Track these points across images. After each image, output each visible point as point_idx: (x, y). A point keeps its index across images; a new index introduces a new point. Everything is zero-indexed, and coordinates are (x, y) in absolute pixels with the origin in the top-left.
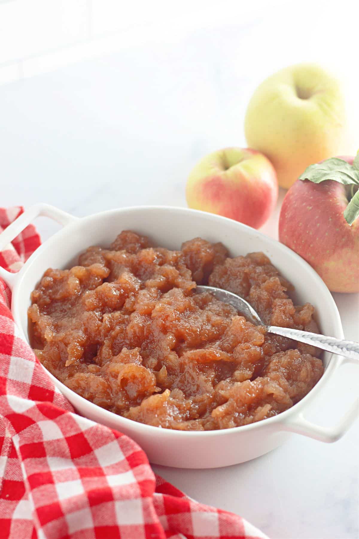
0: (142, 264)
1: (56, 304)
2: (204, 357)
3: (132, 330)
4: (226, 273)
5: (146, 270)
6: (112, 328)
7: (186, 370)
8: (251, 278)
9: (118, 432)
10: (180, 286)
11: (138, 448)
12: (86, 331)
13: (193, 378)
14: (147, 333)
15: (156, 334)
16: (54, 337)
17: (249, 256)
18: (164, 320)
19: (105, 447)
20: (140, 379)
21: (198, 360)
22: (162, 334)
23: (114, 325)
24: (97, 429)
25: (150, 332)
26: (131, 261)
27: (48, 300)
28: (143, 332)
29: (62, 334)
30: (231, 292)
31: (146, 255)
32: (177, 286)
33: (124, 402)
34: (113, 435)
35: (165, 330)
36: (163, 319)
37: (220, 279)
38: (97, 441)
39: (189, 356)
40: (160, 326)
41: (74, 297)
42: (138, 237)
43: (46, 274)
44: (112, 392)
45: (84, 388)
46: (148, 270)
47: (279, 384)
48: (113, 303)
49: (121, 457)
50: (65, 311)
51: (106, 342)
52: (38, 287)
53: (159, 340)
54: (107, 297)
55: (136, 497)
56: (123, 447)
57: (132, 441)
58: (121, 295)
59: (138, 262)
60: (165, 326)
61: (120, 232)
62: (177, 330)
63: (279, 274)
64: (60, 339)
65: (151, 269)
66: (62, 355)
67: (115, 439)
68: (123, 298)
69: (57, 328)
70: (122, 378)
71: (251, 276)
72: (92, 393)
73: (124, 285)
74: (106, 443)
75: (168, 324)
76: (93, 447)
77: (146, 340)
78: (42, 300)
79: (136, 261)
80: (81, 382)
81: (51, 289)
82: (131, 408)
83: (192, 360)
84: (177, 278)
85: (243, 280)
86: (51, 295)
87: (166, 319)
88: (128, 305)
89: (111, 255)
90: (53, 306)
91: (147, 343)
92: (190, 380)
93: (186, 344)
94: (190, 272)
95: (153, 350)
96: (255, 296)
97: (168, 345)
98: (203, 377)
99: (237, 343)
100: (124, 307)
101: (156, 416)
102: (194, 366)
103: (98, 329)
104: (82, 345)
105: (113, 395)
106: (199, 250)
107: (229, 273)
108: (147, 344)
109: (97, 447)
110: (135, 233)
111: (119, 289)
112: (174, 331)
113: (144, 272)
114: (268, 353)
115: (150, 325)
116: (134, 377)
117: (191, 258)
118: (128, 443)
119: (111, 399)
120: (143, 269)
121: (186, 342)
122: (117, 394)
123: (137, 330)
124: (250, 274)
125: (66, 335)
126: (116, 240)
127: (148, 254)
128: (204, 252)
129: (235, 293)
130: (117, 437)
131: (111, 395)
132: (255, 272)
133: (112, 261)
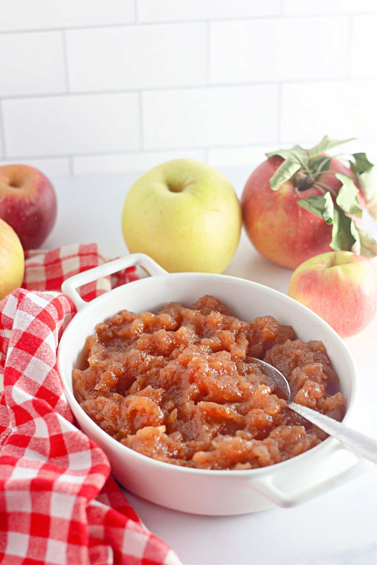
0: (208, 324)
1: (116, 340)
2: (214, 410)
3: (165, 373)
4: (281, 352)
5: (209, 331)
6: (150, 369)
7: (194, 419)
8: (301, 361)
9: (94, 444)
10: (231, 351)
11: (106, 462)
12: (126, 365)
13: (197, 427)
14: (176, 379)
15: (183, 382)
16: (97, 363)
17: (311, 342)
18: (194, 371)
19: (80, 454)
20: (148, 414)
21: (208, 412)
22: (188, 382)
23: (153, 366)
24: (75, 435)
25: (180, 379)
26: (198, 320)
27: (110, 334)
28: (173, 378)
29: (104, 362)
30: (278, 370)
31: (213, 317)
32: (228, 350)
33: (127, 430)
34: (88, 445)
35: (192, 380)
36: (194, 369)
37: (274, 356)
38: (73, 446)
39: (201, 406)
40: (188, 375)
41: (133, 338)
42: (217, 303)
43: (120, 313)
44: (119, 418)
45: (100, 410)
46: (210, 331)
47: (269, 451)
48: (163, 349)
49: (88, 465)
50: (121, 347)
51: (139, 378)
52: (107, 321)
53: (184, 388)
54: (159, 342)
55: (72, 494)
56: (94, 457)
57: (104, 455)
58: (172, 344)
59: (204, 322)
60: (194, 377)
61: (203, 295)
62: (202, 382)
63: (329, 364)
64: (101, 366)
65: (213, 331)
66: (97, 380)
67: (89, 448)
68: (173, 347)
69: (105, 357)
70: (134, 409)
71: (300, 358)
72: (103, 415)
73: (178, 337)
74: (80, 450)
75: (196, 375)
76: (68, 451)
77: (174, 385)
78: (104, 333)
79: (203, 321)
80: (99, 404)
81: (117, 326)
82: (128, 436)
83: (202, 410)
84: (232, 343)
85: (293, 360)
86: (115, 330)
87: (196, 371)
88: (174, 353)
89: (184, 311)
90: (114, 341)
91: (174, 388)
92: (194, 428)
93: (207, 398)
94: (247, 342)
95: (177, 396)
96: (295, 376)
97: (189, 394)
98: (206, 427)
99: (252, 408)
100: (171, 355)
101: (143, 445)
102: (202, 416)
103: (137, 366)
104: (117, 376)
105: (120, 421)
106: (264, 325)
107: (284, 352)
108: (174, 390)
109: (72, 452)
110: (218, 301)
111: (172, 339)
112: (199, 383)
113: (207, 333)
114: (276, 424)
115: (182, 372)
116: (144, 411)
117: (255, 332)
118: (99, 455)
119: (117, 425)
120: (207, 330)
121: (208, 396)
122: (123, 421)
123: (169, 374)
124: (300, 357)
125: (108, 364)
126: (198, 302)
127: (215, 317)
128: (267, 327)
129: (281, 372)
130: (92, 447)
131: (118, 421)
132: (305, 356)
133: (184, 317)
